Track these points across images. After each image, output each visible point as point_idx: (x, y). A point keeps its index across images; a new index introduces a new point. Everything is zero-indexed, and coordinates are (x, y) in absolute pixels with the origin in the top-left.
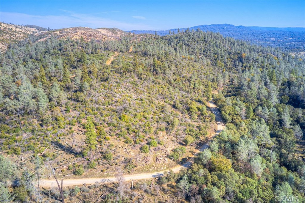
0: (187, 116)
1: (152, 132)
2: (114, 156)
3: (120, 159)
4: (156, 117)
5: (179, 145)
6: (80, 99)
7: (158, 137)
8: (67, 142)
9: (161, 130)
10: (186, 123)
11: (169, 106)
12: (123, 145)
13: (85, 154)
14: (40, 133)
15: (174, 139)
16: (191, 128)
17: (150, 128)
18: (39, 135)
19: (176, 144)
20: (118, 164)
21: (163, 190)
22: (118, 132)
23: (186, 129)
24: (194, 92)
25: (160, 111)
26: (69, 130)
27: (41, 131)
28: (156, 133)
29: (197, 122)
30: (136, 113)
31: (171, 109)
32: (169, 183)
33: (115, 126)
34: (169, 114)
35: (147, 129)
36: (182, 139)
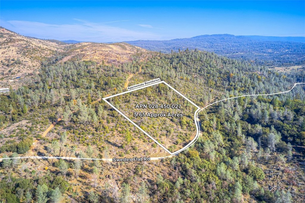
0: (180, 127)
1: (158, 136)
2: (138, 148)
3: (141, 150)
4: (160, 127)
5: (173, 144)
6: (115, 115)
7: (162, 139)
8: (112, 141)
9: (163, 135)
10: (178, 132)
11: (169, 120)
12: (142, 143)
13: (123, 147)
14: (98, 136)
15: (171, 140)
16: (181, 134)
17: (157, 134)
18: (97, 137)
19: (171, 143)
20: (141, 153)
21: (164, 165)
22: (139, 136)
23: (178, 135)
24: (186, 109)
25: (162, 124)
26: (112, 134)
27: (97, 134)
28: (160, 137)
29: (185, 131)
30: (149, 125)
31: (170, 122)
32: (167, 162)
33: (137, 133)
34: (168, 126)
35: (155, 134)
36: (175, 141)
